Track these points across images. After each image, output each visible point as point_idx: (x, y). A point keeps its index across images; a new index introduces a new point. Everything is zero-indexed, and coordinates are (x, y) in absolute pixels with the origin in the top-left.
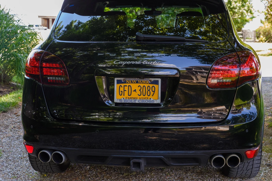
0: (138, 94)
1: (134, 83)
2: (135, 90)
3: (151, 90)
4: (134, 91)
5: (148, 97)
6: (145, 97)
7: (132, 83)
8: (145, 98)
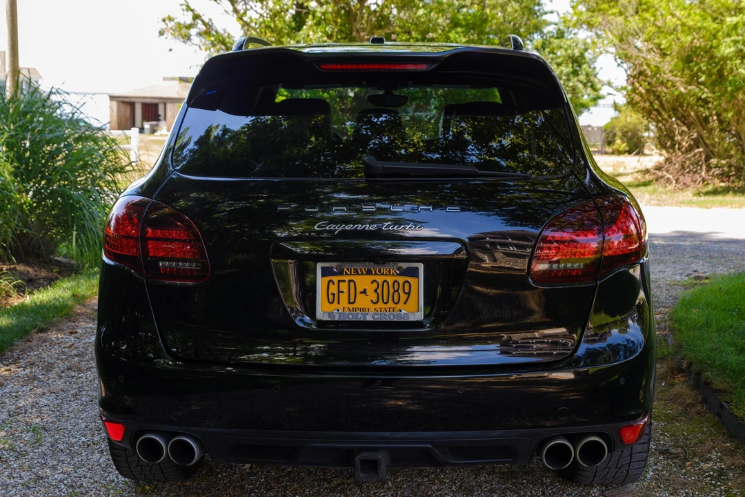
0: (372, 301)
1: (362, 273)
2: (365, 290)
3: (401, 291)
4: (361, 293)
5: (394, 306)
6: (387, 306)
7: (358, 274)
8: (388, 310)
